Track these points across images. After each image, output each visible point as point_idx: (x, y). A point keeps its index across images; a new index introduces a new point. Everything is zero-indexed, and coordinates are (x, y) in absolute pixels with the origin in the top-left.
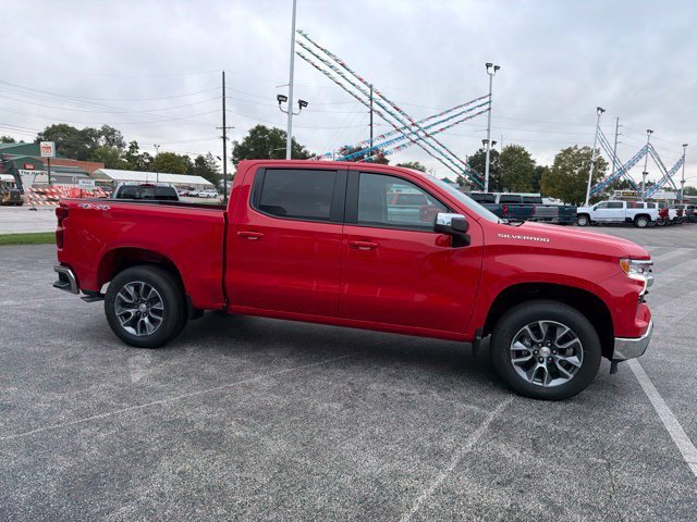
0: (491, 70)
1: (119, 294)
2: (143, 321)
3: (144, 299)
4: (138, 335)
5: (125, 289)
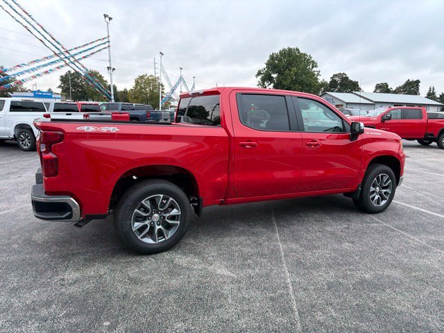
0: (107, 19)
1: (136, 210)
2: (160, 230)
3: (161, 209)
4: (157, 242)
5: (142, 204)
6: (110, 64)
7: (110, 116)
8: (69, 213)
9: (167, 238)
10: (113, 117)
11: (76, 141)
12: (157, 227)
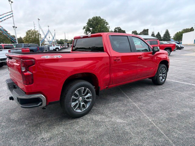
0: (10, 2)
1: (73, 97)
2: (83, 104)
3: (83, 95)
4: (82, 111)
5: (75, 93)
6: (14, 25)
7: (21, 50)
8: (40, 103)
9: (86, 108)
10: (23, 51)
11: (42, 64)
12: (82, 104)
